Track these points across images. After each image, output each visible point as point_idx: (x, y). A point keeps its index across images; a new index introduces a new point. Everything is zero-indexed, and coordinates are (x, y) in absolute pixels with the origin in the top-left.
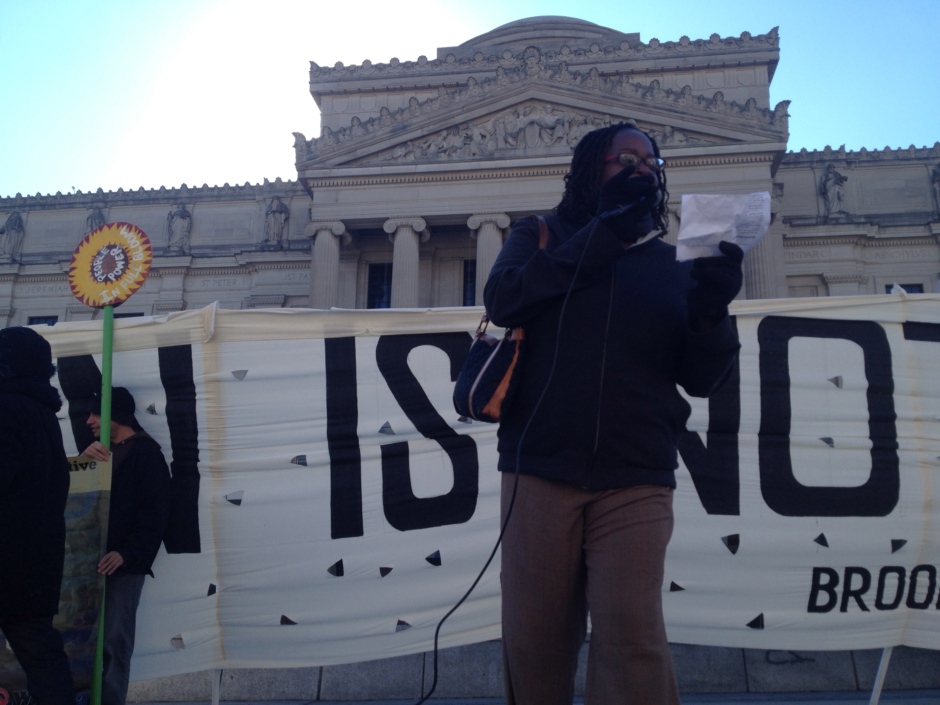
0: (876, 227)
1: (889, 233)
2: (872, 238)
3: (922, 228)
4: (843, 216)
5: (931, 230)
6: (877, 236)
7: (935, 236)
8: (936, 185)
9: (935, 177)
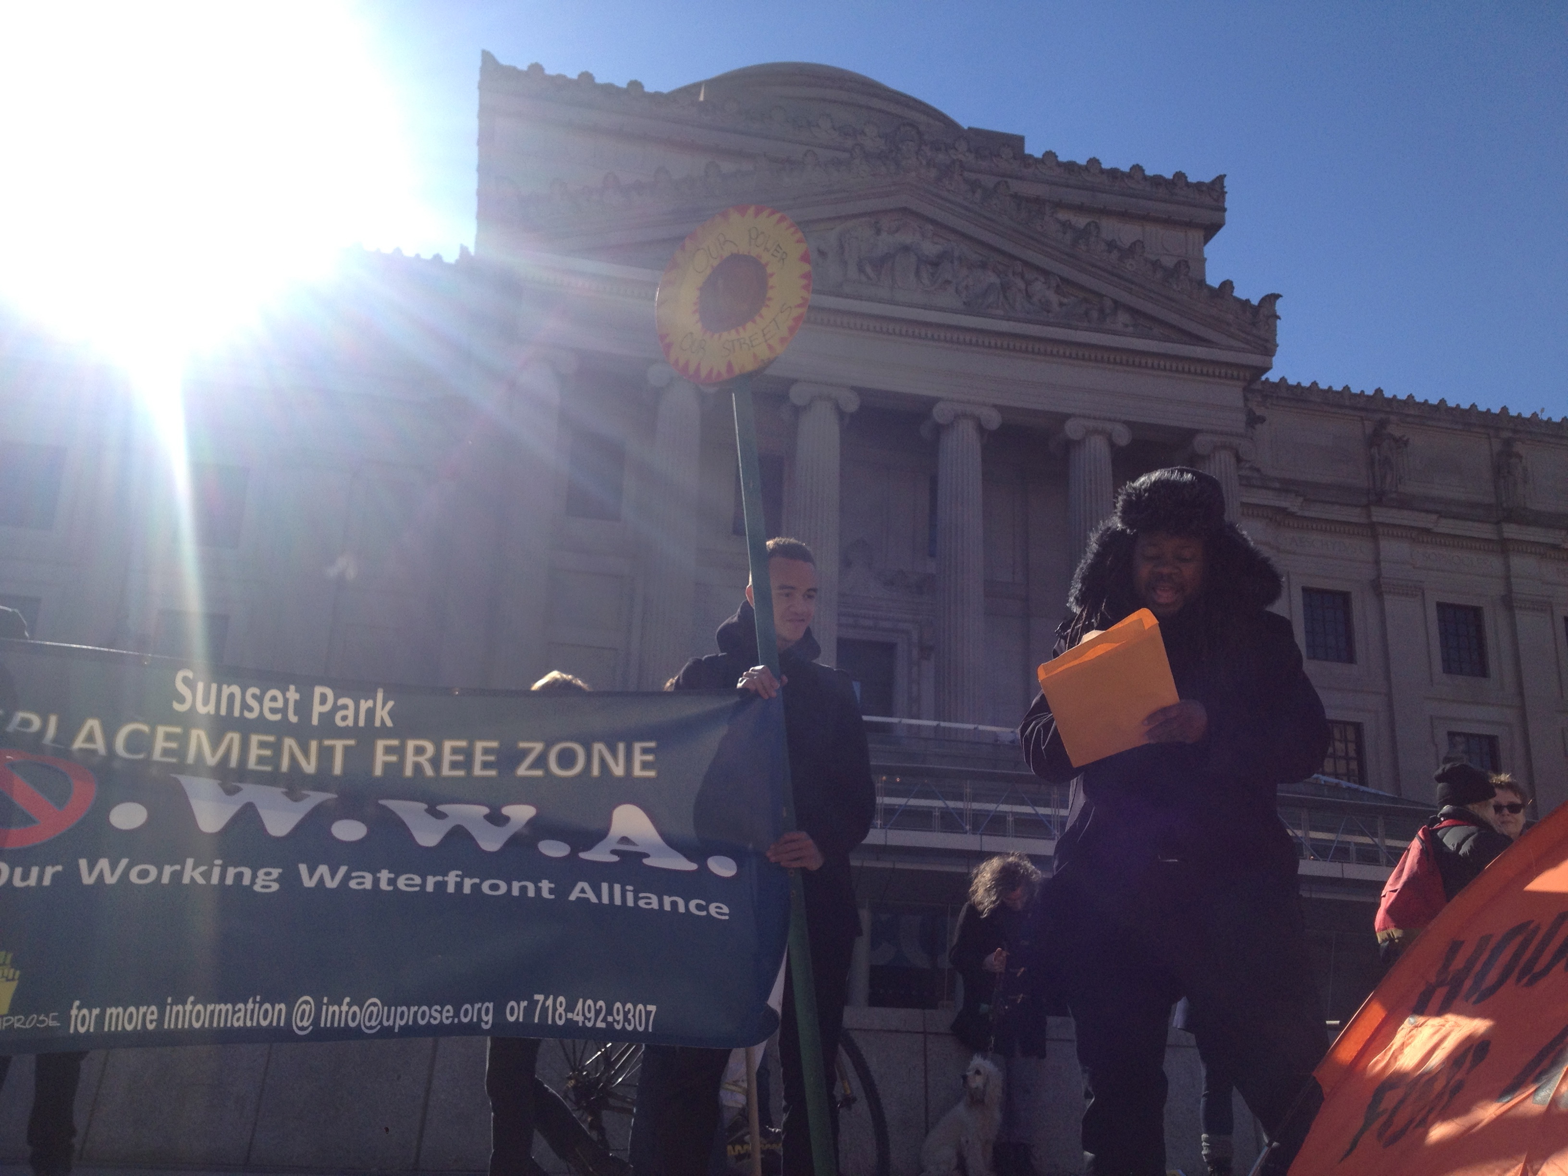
0: (1301, 499)
1: (1314, 511)
2: (1292, 515)
3: (1358, 510)
4: (1257, 475)
5: (1369, 516)
6: (1300, 513)
7: (1372, 526)
8: (1374, 450)
9: (1375, 438)
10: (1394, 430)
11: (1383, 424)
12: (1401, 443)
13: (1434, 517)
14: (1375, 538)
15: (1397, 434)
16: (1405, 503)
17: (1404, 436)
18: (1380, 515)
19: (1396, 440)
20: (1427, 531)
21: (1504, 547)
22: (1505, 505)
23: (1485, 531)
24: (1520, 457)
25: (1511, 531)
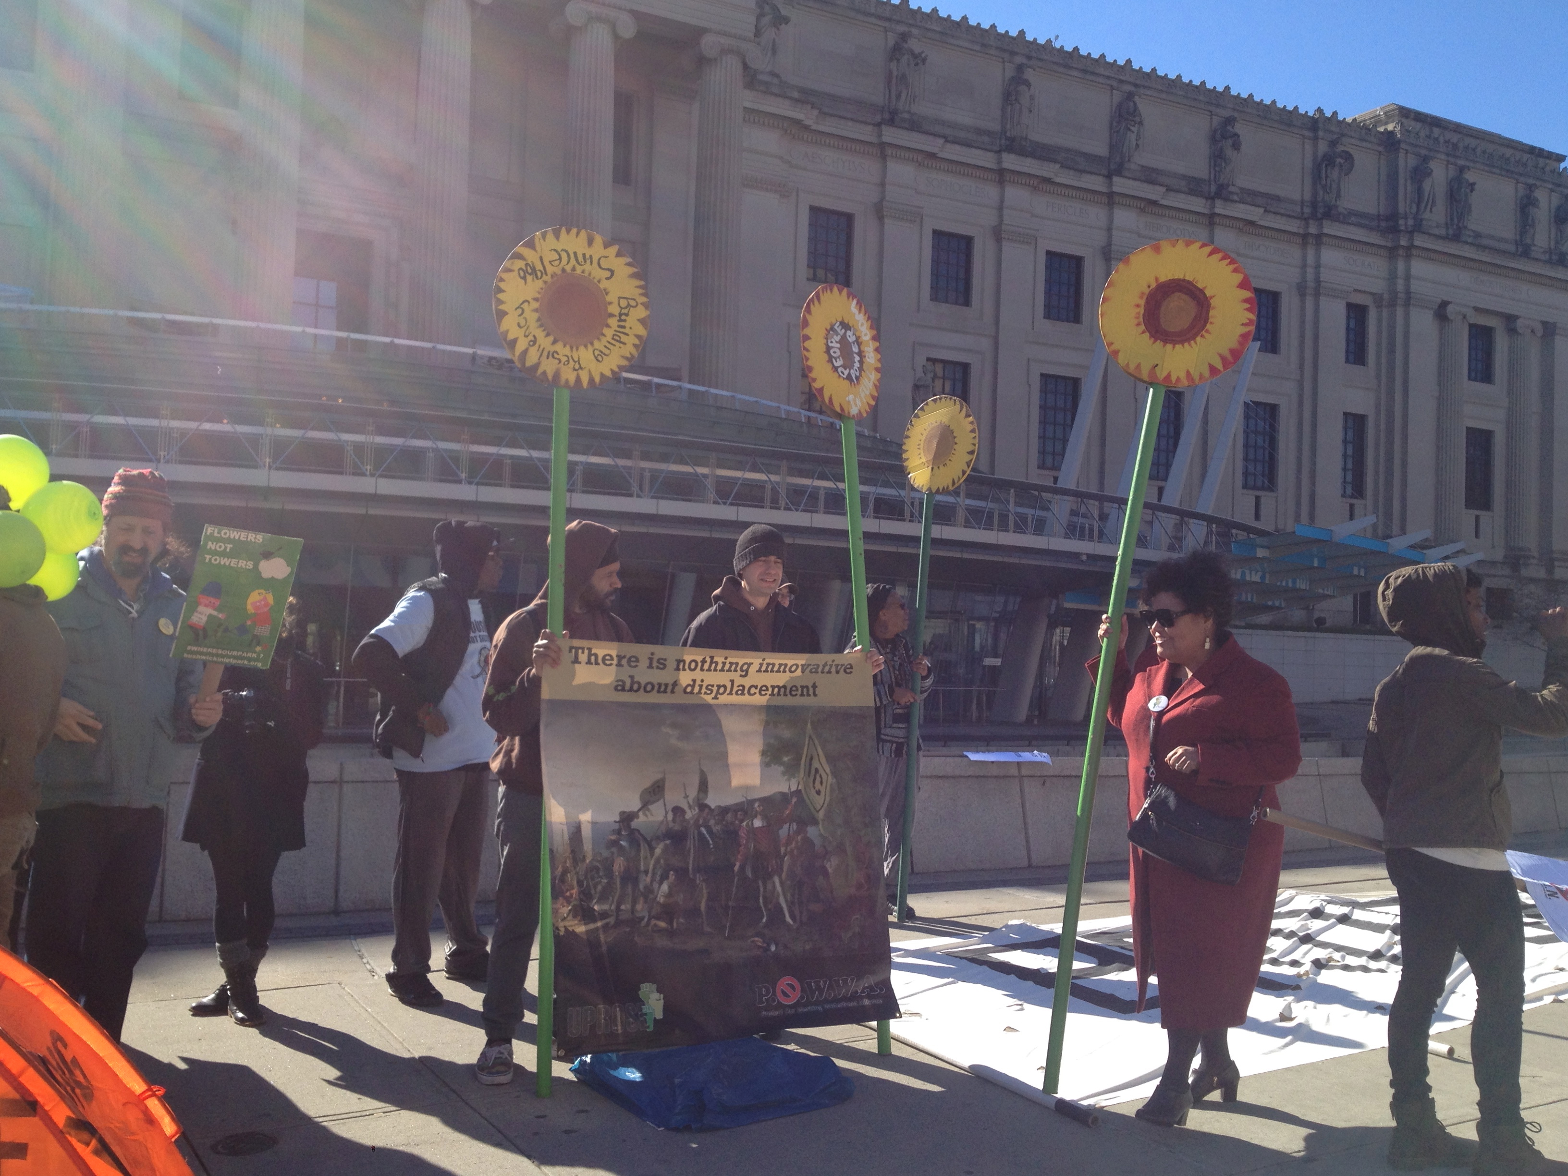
0: (816, 112)
1: (828, 126)
2: (807, 128)
3: (870, 128)
4: (776, 81)
5: (880, 136)
6: (814, 127)
7: (882, 146)
8: (893, 65)
9: (896, 52)
10: (914, 45)
11: (904, 37)
12: (919, 59)
13: (941, 141)
14: (884, 157)
15: (917, 51)
16: (915, 125)
17: (923, 52)
18: (890, 135)
19: (915, 56)
20: (932, 156)
21: (1001, 176)
22: (1008, 134)
23: (987, 160)
24: (1028, 84)
25: (1010, 161)
